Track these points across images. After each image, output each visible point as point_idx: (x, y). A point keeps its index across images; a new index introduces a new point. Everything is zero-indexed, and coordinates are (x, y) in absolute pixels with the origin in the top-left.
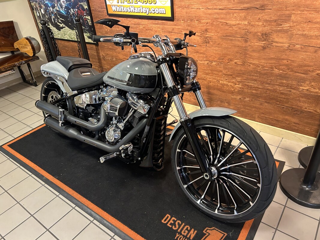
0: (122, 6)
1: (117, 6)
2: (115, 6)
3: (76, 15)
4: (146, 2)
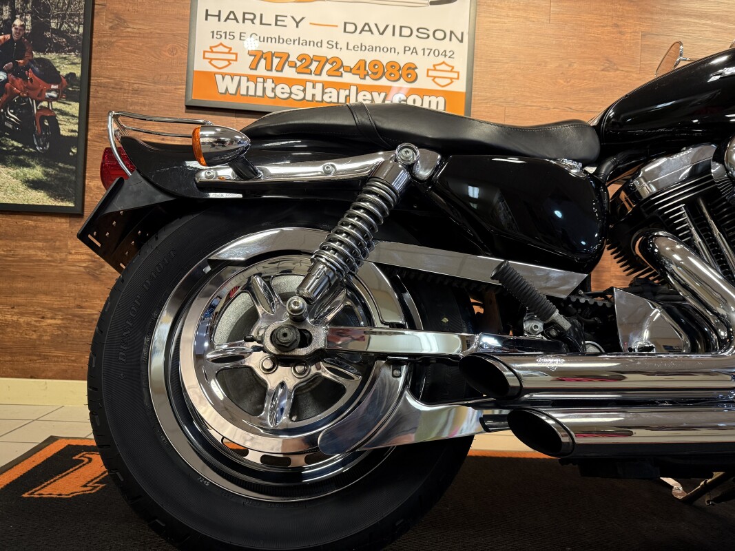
0: (269, 81)
1: (244, 79)
2: (236, 79)
4: (379, 75)
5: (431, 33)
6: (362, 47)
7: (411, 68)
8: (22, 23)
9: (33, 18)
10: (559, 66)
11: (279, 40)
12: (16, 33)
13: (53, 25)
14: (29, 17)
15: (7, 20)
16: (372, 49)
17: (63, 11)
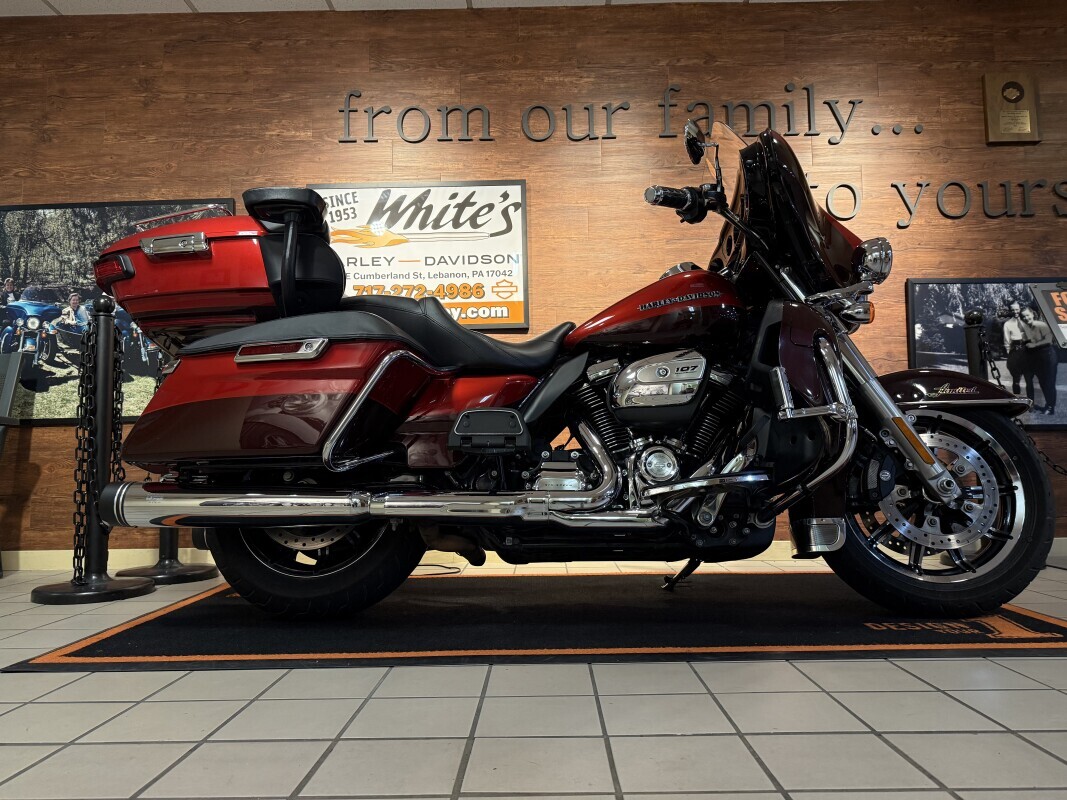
4: (454, 295)
5: (492, 259)
6: (440, 275)
7: (480, 287)
10: (599, 274)
11: (377, 277)
16: (447, 276)
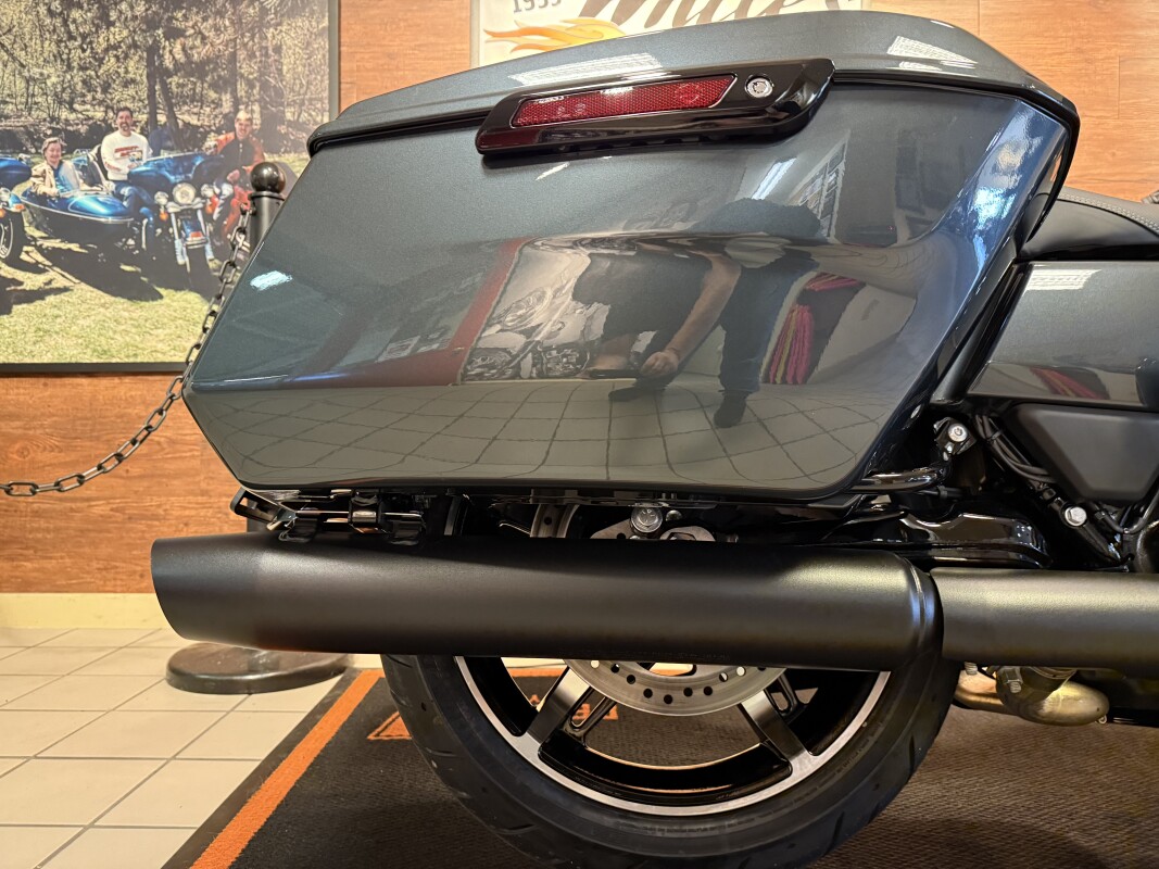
3: (208, 218)
8: (249, 116)
9: (263, 108)
12: (241, 130)
13: (289, 116)
14: (256, 107)
15: (230, 112)
17: (300, 95)
